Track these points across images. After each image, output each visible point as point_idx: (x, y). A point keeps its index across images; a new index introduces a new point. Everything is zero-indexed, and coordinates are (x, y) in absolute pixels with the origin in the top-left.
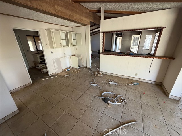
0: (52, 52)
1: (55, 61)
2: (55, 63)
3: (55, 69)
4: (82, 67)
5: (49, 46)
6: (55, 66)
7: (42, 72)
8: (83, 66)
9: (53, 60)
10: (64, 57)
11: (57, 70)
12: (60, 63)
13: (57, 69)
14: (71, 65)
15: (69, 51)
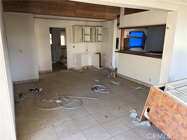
0: (74, 47)
1: (75, 56)
2: (75, 58)
3: (74, 64)
4: (105, 68)
5: (72, 41)
6: (74, 61)
7: (64, 66)
8: (107, 67)
9: (74, 54)
10: (86, 53)
11: (76, 66)
12: (81, 59)
13: (76, 64)
14: (94, 65)
15: (94, 48)
